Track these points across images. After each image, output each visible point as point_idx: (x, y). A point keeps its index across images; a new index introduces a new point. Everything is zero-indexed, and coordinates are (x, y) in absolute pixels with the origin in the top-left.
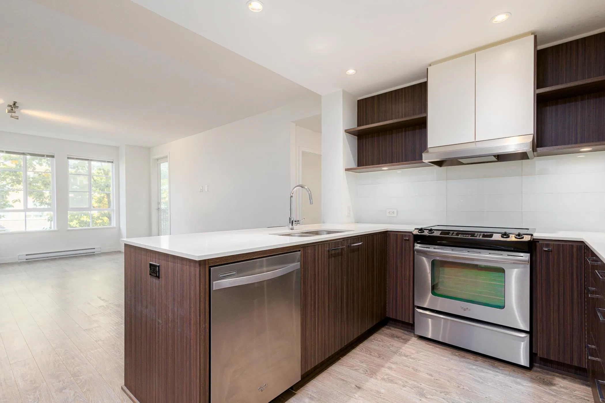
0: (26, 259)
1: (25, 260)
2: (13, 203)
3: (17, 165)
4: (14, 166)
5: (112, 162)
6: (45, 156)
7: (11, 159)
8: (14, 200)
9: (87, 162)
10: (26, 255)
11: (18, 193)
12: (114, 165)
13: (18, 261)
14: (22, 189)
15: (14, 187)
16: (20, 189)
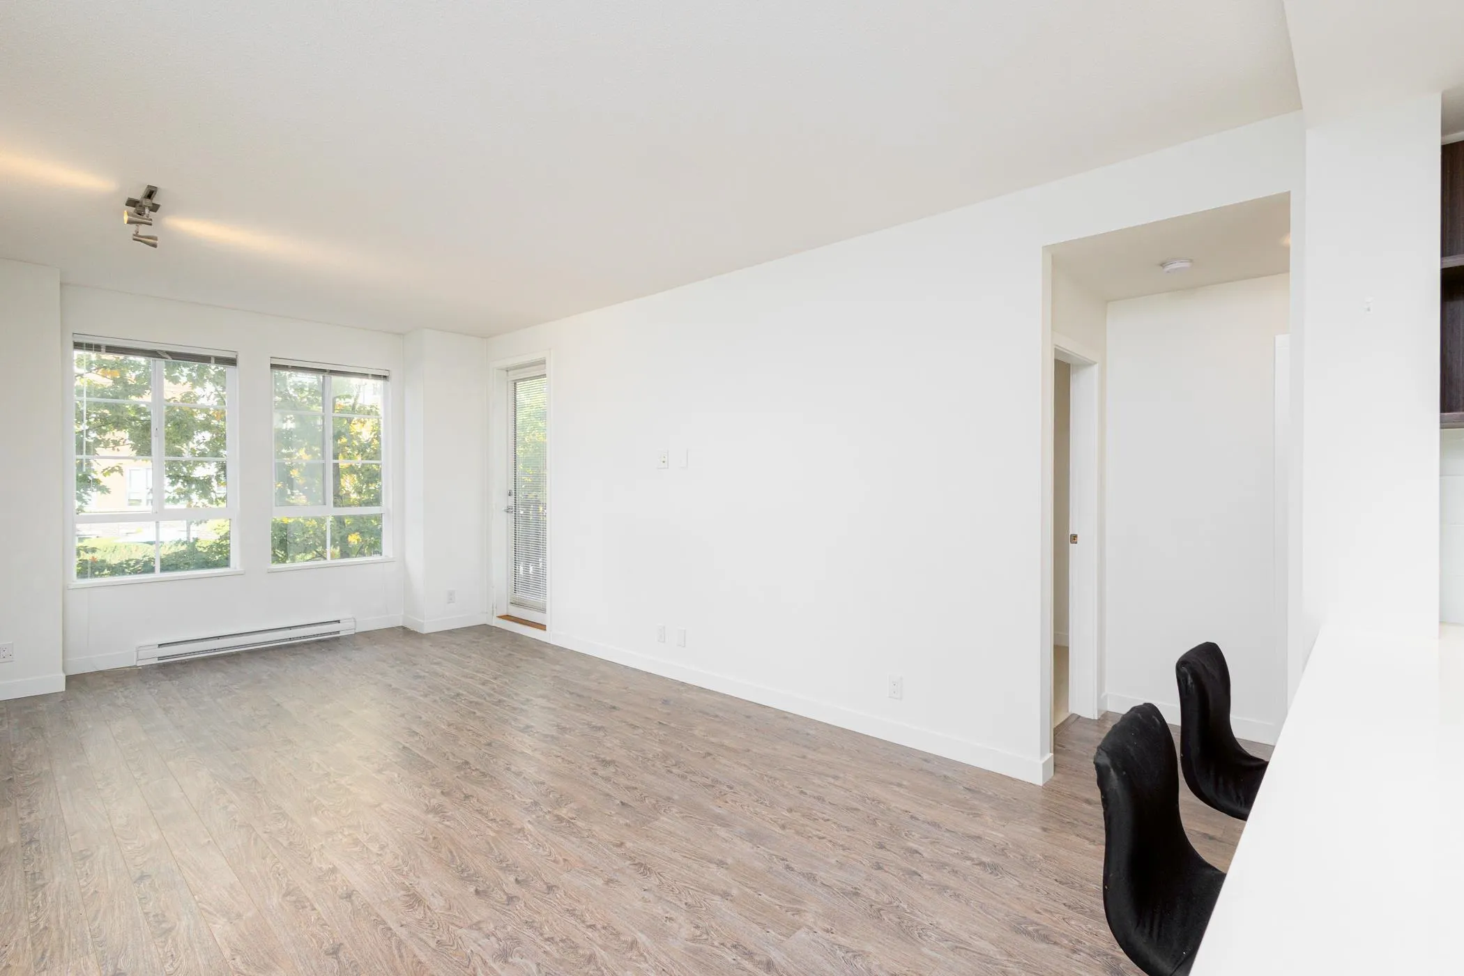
0: (160, 658)
1: (155, 661)
2: (105, 475)
3: (115, 380)
4: (107, 382)
5: (385, 376)
7: (102, 366)
8: (107, 469)
10: (160, 645)
11: (118, 450)
12: (389, 383)
13: (138, 665)
14: (128, 442)
15: (108, 436)
16: (122, 441)
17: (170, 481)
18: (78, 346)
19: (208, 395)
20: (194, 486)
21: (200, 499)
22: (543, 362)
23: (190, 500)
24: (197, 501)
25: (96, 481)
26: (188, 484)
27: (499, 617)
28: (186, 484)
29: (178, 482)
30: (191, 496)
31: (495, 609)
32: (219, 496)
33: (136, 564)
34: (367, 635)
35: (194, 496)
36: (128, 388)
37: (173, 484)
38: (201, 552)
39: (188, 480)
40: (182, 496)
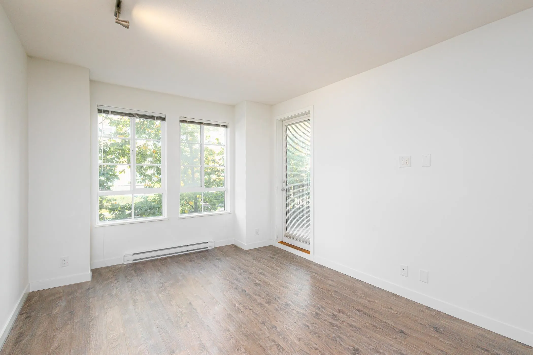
0: (133, 260)
1: (132, 262)
2: (119, 174)
4: (120, 141)
5: (227, 126)
6: (156, 118)
8: (120, 171)
9: (198, 126)
10: (133, 254)
11: (124, 165)
12: (228, 129)
13: (124, 264)
14: (126, 162)
15: (121, 160)
16: (125, 161)
17: (139, 175)
18: (100, 111)
19: (151, 144)
20: (147, 177)
21: (148, 182)
22: (309, 113)
23: (146, 182)
24: (148, 183)
25: (117, 176)
26: (145, 176)
27: (278, 242)
28: (144, 177)
29: (142, 176)
30: (146, 181)
31: (277, 238)
32: (155, 181)
33: (128, 205)
34: (220, 249)
35: (147, 181)
36: (126, 142)
37: (140, 177)
38: (149, 201)
39: (145, 175)
40: (143, 181)
